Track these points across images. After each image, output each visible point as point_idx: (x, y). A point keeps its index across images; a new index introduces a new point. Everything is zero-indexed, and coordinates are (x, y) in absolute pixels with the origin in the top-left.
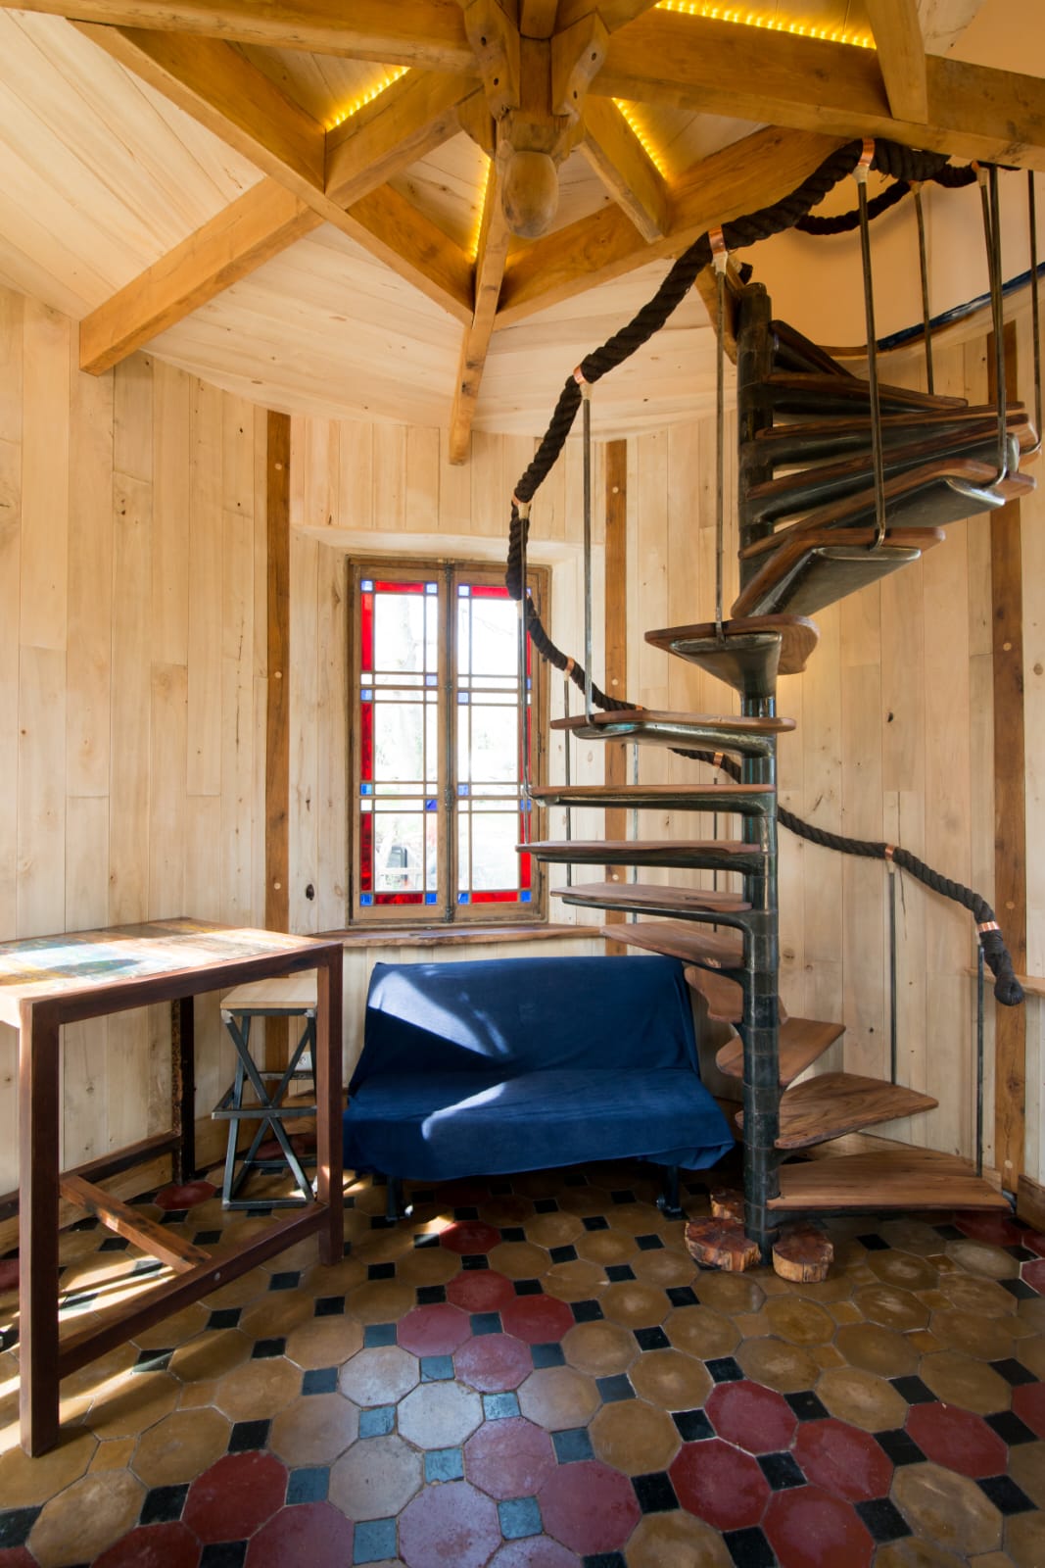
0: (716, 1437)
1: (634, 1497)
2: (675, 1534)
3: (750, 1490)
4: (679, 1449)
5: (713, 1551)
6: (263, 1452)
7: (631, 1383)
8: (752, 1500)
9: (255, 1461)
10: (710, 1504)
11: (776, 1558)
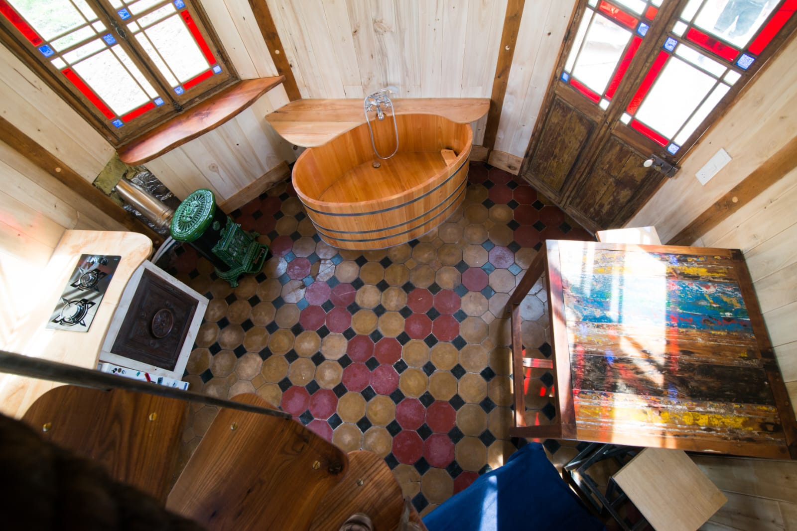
0: (327, 420)
1: (345, 386)
2: (332, 381)
3: (314, 406)
4: (337, 410)
5: (321, 382)
6: (451, 341)
7: (360, 430)
8: (314, 403)
9: (450, 338)
10: (325, 395)
11: (306, 389)
